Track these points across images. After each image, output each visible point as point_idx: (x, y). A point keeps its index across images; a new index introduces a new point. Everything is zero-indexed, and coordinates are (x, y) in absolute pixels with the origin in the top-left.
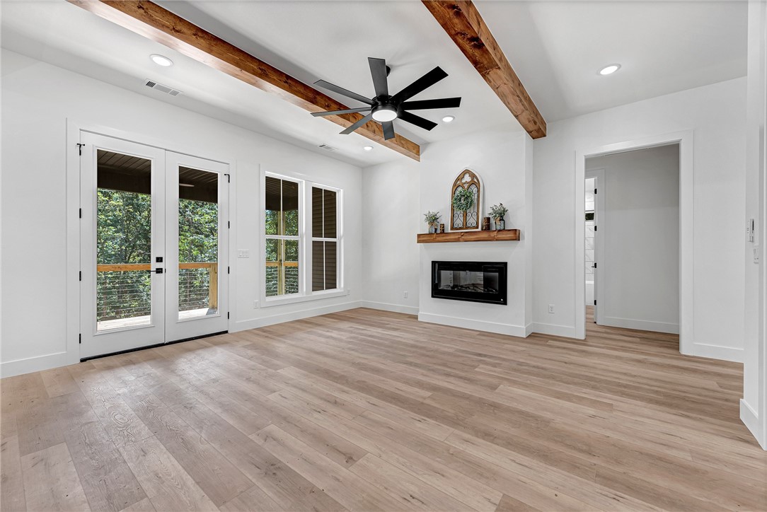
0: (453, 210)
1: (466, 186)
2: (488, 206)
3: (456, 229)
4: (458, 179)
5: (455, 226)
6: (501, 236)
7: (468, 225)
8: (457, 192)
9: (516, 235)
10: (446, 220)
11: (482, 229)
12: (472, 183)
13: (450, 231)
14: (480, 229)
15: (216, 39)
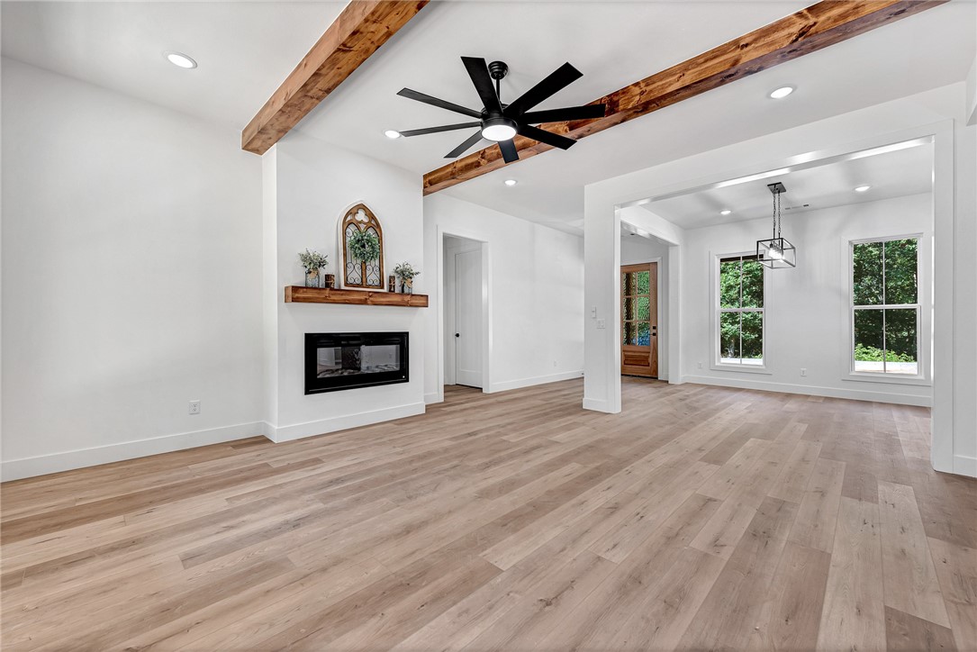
7: (369, 282)
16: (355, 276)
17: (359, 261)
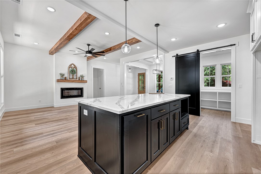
0: (69, 73)
2: (79, 74)
3: (70, 79)
4: (70, 66)
7: (74, 78)
8: (70, 69)
9: (86, 82)
10: (66, 75)
11: (78, 80)
12: (74, 68)
13: (68, 79)
16: (71, 77)
17: (72, 74)
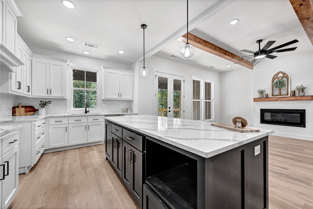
0: (273, 88)
1: (280, 78)
2: (294, 85)
4: (275, 76)
5: (274, 95)
6: (302, 98)
8: (275, 81)
11: (290, 96)
13: (271, 97)
14: (289, 95)
15: (207, 42)
